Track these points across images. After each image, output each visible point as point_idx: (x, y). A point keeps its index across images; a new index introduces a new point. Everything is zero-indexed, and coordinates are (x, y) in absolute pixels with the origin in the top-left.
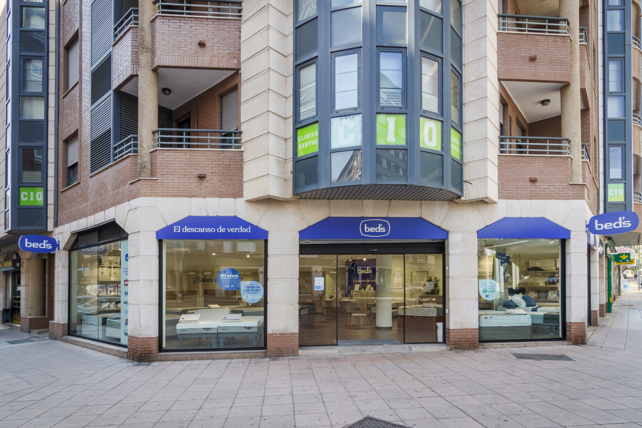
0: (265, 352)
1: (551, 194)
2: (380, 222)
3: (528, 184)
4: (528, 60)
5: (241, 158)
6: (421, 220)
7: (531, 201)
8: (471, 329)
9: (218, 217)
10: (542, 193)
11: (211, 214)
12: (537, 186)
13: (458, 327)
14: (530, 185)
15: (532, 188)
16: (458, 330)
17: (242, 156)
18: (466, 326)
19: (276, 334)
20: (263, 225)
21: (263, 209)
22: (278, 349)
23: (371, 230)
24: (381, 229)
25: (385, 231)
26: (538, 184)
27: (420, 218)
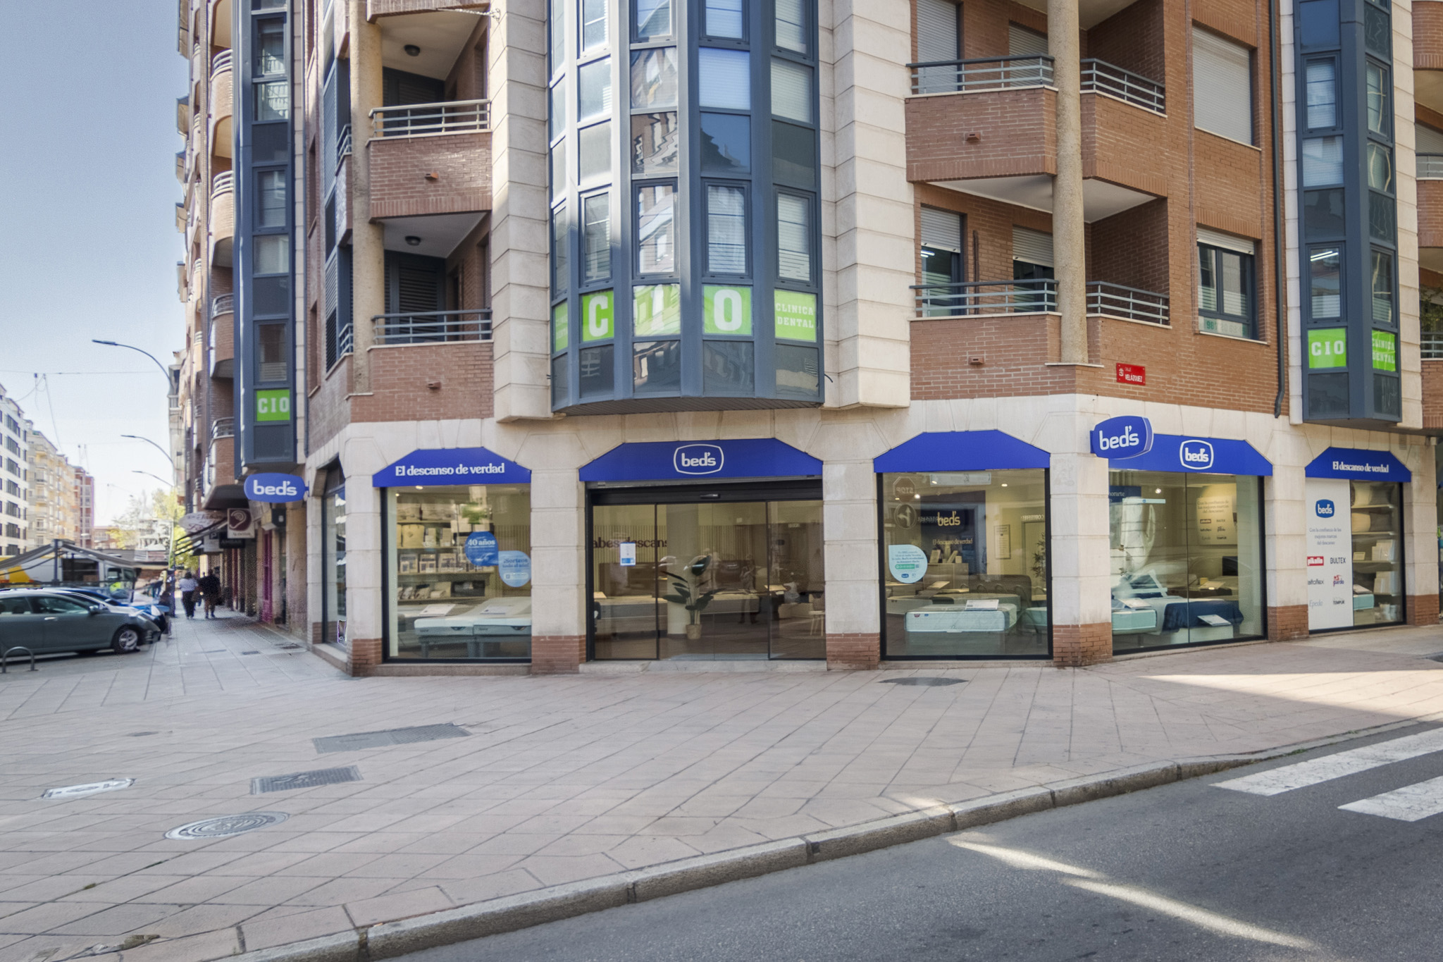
0: (528, 666)
1: (1010, 385)
2: (707, 449)
3: (968, 370)
4: (964, 142)
5: (490, 354)
6: (774, 441)
7: (971, 400)
8: (864, 635)
9: (458, 449)
10: (993, 386)
11: (448, 446)
12: (984, 371)
13: (840, 630)
14: (970, 372)
15: (975, 377)
16: (840, 635)
17: (492, 350)
18: (854, 629)
19: (544, 637)
20: (523, 461)
21: (522, 434)
22: (548, 661)
23: (692, 462)
24: (708, 460)
25: (714, 463)
26: (987, 369)
27: (774, 440)
